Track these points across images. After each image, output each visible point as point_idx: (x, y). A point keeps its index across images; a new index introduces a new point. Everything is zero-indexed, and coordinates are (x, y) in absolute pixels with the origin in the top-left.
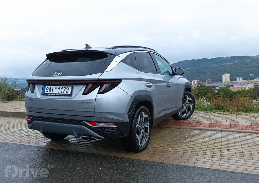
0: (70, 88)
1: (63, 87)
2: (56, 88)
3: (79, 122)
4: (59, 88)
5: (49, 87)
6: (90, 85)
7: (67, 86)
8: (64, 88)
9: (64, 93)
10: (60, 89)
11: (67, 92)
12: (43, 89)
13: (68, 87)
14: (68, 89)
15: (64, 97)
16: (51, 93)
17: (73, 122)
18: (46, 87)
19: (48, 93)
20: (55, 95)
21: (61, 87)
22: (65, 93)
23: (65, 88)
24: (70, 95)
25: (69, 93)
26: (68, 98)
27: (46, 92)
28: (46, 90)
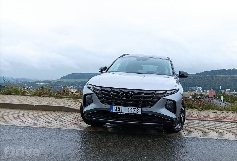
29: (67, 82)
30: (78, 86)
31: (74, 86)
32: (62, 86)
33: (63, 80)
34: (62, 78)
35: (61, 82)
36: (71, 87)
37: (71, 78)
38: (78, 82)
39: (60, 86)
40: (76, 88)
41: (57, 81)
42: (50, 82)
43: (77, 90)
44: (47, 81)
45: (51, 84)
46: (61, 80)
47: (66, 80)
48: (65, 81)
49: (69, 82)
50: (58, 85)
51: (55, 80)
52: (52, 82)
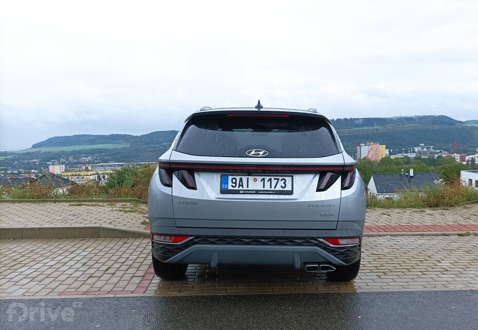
0: (289, 180)
1: (273, 178)
2: (255, 180)
3: (307, 241)
4: (263, 180)
5: (238, 178)
6: (328, 175)
7: (281, 176)
8: (275, 179)
9: (276, 189)
10: (266, 181)
11: (284, 186)
12: (224, 182)
13: (283, 178)
14: (283, 181)
15: (276, 197)
16: (245, 188)
17: (297, 241)
18: (230, 178)
19: (237, 188)
20: (257, 192)
21: (267, 178)
22: (279, 188)
23: (278, 179)
24: (291, 193)
25: (288, 188)
26: (287, 197)
27: (230, 188)
28: (230, 184)
29: (46, 152)
30: (67, 160)
31: (59, 161)
32: (36, 161)
33: (38, 149)
34: (34, 146)
35: (33, 153)
36: (54, 162)
37: (53, 146)
38: (66, 151)
39: (33, 161)
40: (63, 163)
41: (25, 152)
42: (11, 153)
43: (66, 168)
44: (6, 152)
45: (14, 157)
46: (34, 150)
47: (43, 150)
48: (40, 151)
49: (49, 152)
50: (27, 160)
51: (22, 150)
52: (16, 154)
